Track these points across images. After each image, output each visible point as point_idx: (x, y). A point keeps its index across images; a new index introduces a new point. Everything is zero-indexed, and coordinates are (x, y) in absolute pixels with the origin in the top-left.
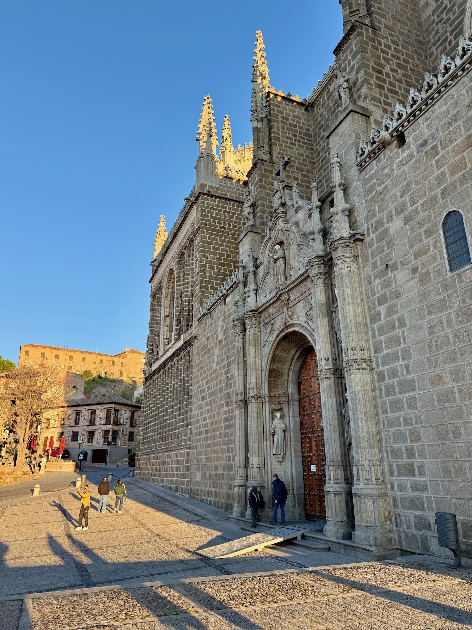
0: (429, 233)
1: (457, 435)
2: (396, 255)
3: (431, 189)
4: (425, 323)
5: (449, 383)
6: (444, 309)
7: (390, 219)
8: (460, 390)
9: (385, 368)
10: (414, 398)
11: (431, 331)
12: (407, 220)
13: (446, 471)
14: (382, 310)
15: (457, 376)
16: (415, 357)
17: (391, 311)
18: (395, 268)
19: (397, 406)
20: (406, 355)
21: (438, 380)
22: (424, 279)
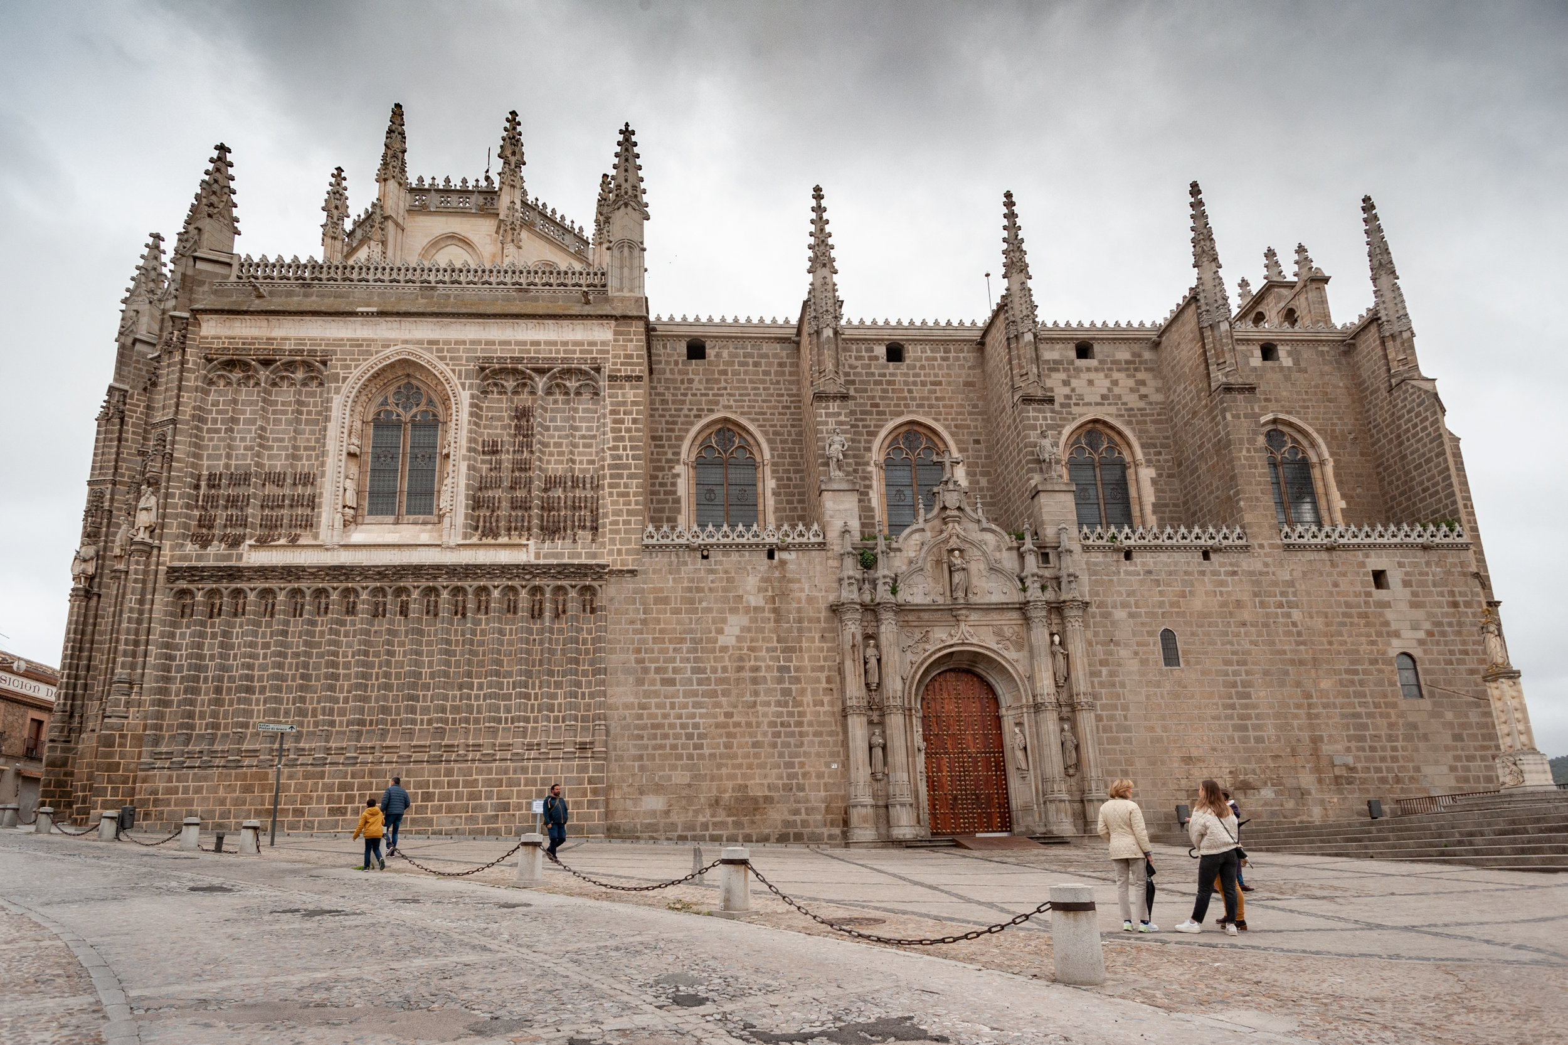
0: (1151, 634)
1: (1163, 763)
2: (1118, 635)
3: (1153, 607)
4: (1143, 691)
5: (1159, 732)
6: (1159, 687)
7: (1115, 607)
8: (1168, 737)
9: (1104, 713)
10: (1130, 738)
11: (1148, 697)
12: (1131, 615)
13: (1154, 784)
14: (1104, 671)
15: (1165, 729)
16: (1133, 710)
17: (1112, 674)
18: (1117, 644)
19: (1116, 741)
20: (1125, 708)
21: (1152, 729)
22: (1144, 662)
